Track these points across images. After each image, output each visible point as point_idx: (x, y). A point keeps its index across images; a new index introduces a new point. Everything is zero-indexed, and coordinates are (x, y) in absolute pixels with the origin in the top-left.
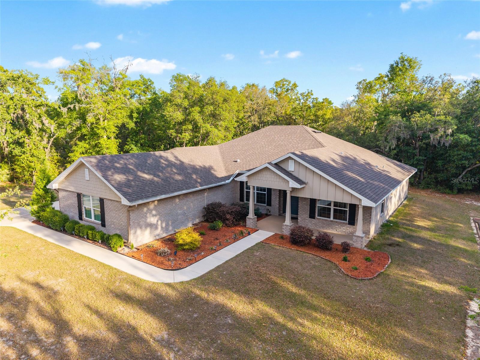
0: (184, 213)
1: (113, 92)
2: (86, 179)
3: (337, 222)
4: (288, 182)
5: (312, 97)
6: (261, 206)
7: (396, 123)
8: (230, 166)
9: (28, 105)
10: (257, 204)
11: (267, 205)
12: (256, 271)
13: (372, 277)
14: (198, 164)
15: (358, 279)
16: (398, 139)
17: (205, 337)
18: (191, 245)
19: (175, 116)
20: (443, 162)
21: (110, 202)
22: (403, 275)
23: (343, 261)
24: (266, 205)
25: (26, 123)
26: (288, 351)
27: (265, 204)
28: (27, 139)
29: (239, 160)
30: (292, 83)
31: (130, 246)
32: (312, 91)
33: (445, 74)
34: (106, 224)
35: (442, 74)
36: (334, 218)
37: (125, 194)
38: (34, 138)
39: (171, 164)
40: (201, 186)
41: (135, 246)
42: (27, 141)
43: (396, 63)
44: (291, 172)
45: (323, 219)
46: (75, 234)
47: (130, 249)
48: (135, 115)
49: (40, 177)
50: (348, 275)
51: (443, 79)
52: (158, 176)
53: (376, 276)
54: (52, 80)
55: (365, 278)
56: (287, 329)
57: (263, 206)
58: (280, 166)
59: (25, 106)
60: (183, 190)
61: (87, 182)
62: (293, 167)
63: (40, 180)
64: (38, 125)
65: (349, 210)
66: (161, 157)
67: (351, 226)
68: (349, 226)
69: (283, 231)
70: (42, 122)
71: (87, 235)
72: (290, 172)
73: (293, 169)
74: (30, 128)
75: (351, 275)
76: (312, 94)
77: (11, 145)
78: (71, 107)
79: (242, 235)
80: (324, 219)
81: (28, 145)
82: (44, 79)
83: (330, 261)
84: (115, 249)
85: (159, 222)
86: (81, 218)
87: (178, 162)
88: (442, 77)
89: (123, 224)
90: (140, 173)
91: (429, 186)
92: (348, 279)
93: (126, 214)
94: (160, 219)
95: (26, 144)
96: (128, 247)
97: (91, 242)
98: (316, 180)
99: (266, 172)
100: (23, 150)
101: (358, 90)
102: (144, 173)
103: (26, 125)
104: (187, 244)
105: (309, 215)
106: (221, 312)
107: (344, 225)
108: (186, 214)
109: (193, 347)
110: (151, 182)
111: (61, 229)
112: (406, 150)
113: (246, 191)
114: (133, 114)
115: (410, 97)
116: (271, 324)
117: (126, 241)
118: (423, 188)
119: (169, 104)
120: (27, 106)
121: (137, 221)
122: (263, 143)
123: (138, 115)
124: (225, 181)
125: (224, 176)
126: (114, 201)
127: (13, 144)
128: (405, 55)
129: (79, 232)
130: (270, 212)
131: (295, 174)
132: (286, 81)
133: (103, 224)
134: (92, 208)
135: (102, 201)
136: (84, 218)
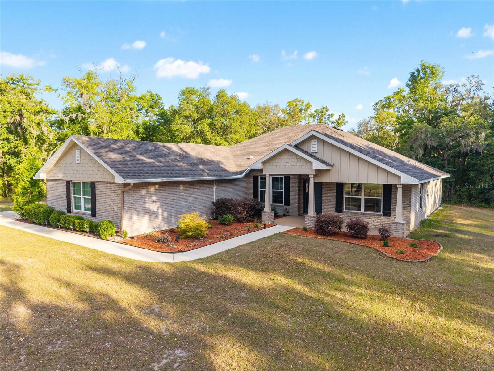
0: (190, 206)
1: (118, 103)
2: (77, 162)
3: (369, 214)
4: (311, 163)
5: (327, 114)
6: (277, 206)
7: (422, 129)
8: (243, 163)
9: (27, 110)
10: (273, 204)
11: (285, 205)
12: (276, 254)
13: (425, 260)
14: (205, 157)
15: (406, 262)
16: (426, 147)
17: (211, 310)
18: (196, 232)
19: (182, 128)
20: (475, 173)
21: (102, 185)
22: (462, 260)
23: (383, 246)
24: (283, 205)
25: (24, 130)
26: (329, 325)
27: (283, 203)
28: (23, 148)
29: (252, 157)
30: (306, 102)
31: (122, 236)
32: (326, 107)
33: (472, 76)
34: (97, 213)
35: (470, 75)
36: (365, 210)
37: (119, 171)
38: (31, 147)
39: (175, 154)
40: (210, 176)
41: (129, 235)
42: (23, 150)
43: (417, 71)
44: (314, 154)
45: (352, 212)
46: (60, 226)
47: (123, 239)
48: (141, 130)
49: (28, 168)
50: (393, 258)
51: (471, 81)
52: (160, 161)
53: (429, 259)
54: (54, 87)
55: (416, 261)
56: (323, 303)
57: (280, 206)
58: (300, 149)
59: (23, 110)
60: (189, 176)
61: (78, 165)
62: (317, 148)
63: (26, 172)
64: (35, 132)
65: (383, 199)
66: (164, 147)
67: (387, 218)
68: (384, 217)
69: (306, 224)
70: (41, 130)
71: (74, 225)
72: (312, 154)
73: (317, 150)
74: (28, 137)
75: (398, 258)
76: (327, 111)
77: (7, 156)
78: (74, 117)
79: (257, 228)
80: (354, 212)
81: (24, 154)
82: (47, 86)
83: (367, 247)
84: (104, 236)
85: (160, 211)
86: (69, 211)
87: (184, 153)
88: (470, 79)
89: (116, 210)
90: (138, 156)
91: (462, 200)
92: (394, 261)
93: (119, 197)
94: (161, 206)
95: (23, 153)
96: (121, 236)
97: (77, 233)
98: (345, 160)
99: (285, 156)
100: (19, 159)
101: (375, 111)
102: (144, 156)
103: (24, 133)
104: (191, 231)
105: (336, 209)
106: (233, 287)
107: (378, 217)
108: (191, 208)
109: (193, 320)
110: (152, 165)
111: (45, 222)
112: (434, 162)
113: (260, 190)
114: (139, 129)
115: (435, 104)
116: (301, 299)
117: (119, 230)
118: (455, 202)
119: (177, 116)
120: (25, 111)
121: (133, 206)
122: (279, 141)
123: (144, 131)
124: (236, 175)
125: (235, 171)
126: (107, 183)
127: (9, 155)
128: (426, 62)
129: (65, 223)
130: (288, 212)
131: (318, 156)
132: (299, 101)
133: (93, 213)
134: (82, 197)
135: (93, 185)
136: (73, 210)
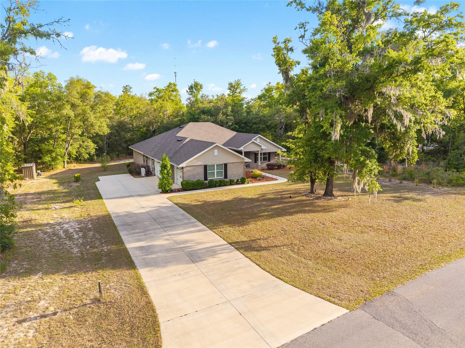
2: (215, 155)
4: (261, 147)
21: (232, 164)
34: (228, 176)
65: (268, 156)
86: (206, 179)
133: (226, 177)
134: (216, 171)
135: (226, 165)
136: (208, 179)
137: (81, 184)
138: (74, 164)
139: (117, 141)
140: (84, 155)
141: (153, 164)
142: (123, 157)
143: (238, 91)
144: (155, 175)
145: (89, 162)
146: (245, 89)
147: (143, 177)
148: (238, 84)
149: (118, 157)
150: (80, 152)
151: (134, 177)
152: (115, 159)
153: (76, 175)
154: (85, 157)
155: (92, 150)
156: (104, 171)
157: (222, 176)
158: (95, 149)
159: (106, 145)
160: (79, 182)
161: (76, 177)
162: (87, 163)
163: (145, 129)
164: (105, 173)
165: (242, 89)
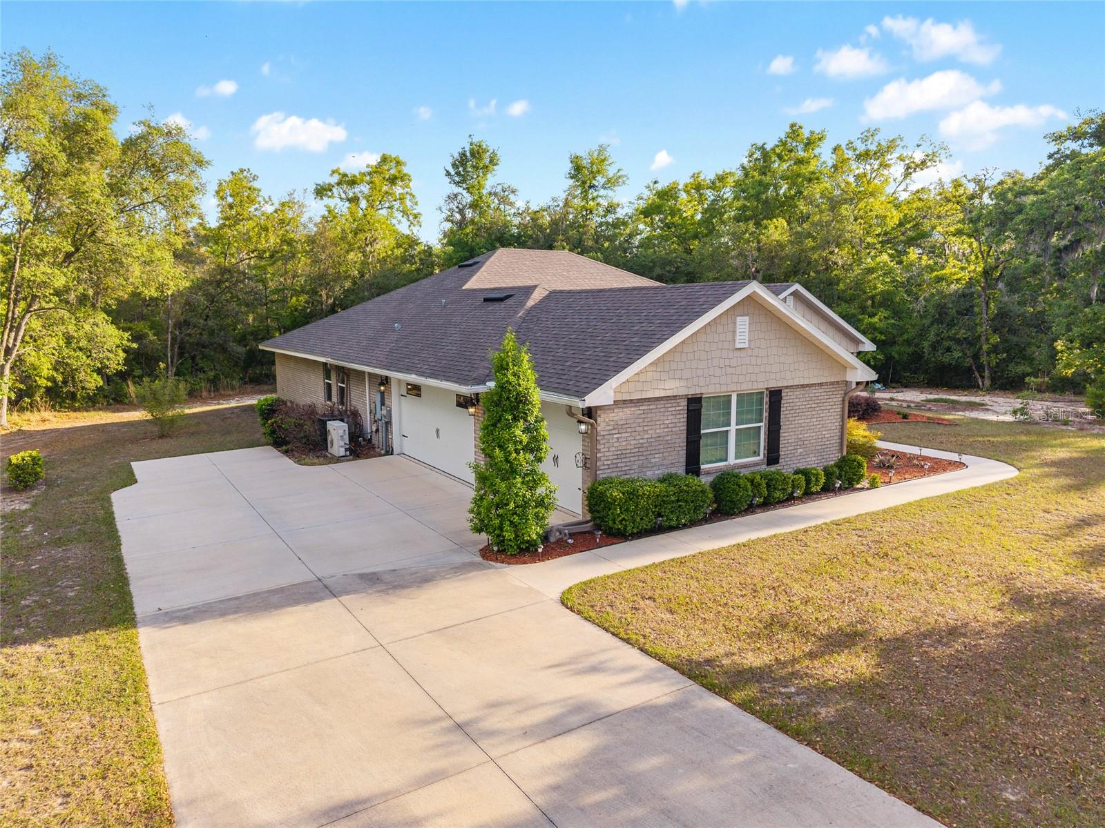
2: (738, 346)
21: (798, 393)
34: (781, 453)
89: (828, 436)
126: (812, 386)
133: (773, 456)
134: (733, 428)
135: (775, 396)
136: (702, 467)
137: (34, 505)
138: (47, 414)
139: (212, 332)
140: (82, 376)
141: (383, 403)
142: (233, 388)
143: (600, 180)
144: (389, 452)
145: (109, 404)
146: (619, 177)
147: (339, 460)
148: (600, 161)
149: (216, 390)
150: (67, 364)
151: (299, 463)
152: (205, 394)
153: (15, 459)
154: (88, 385)
155: (110, 355)
156: (162, 436)
157: (756, 453)
158: (125, 351)
159: (172, 345)
160: (32, 488)
161: (17, 466)
162: (100, 409)
163: (303, 298)
164: (166, 444)
165: (611, 176)
